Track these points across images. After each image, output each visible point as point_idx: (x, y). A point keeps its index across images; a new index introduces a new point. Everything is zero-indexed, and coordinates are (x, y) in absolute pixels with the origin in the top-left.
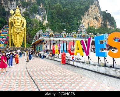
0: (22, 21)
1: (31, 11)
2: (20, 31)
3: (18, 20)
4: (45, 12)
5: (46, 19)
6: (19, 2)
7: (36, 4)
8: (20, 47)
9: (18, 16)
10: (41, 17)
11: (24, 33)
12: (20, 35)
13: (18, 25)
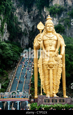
13: (51, 50)
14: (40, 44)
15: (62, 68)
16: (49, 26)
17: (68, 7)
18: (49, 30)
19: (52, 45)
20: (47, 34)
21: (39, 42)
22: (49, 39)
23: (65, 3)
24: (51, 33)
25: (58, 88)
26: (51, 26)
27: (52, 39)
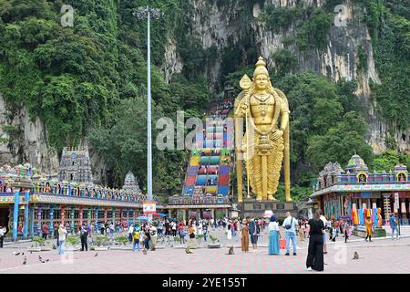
0: (274, 108)
1: (304, 44)
2: (272, 143)
3: (263, 108)
4: (364, 35)
5: (371, 64)
6: (256, 14)
7: (324, 6)
8: (271, 198)
9: (264, 92)
10: (346, 60)
11: (282, 149)
12: (271, 158)
13: (263, 122)
16: (260, 79)
19: (265, 113)
26: (263, 79)
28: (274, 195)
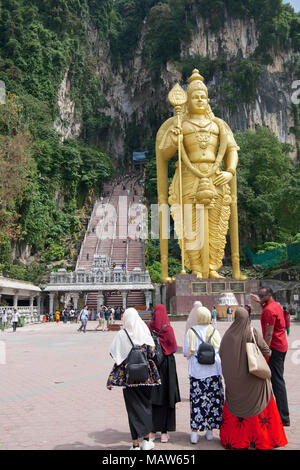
3: (204, 136)
13: (203, 158)
14: (177, 144)
15: (230, 205)
16: (197, 97)
17: (228, 59)
18: (197, 107)
19: (207, 145)
20: (191, 118)
21: (175, 139)
22: (198, 129)
23: (220, 48)
24: (203, 117)
25: (222, 255)
26: (202, 97)
27: (207, 129)
28: (219, 271)
